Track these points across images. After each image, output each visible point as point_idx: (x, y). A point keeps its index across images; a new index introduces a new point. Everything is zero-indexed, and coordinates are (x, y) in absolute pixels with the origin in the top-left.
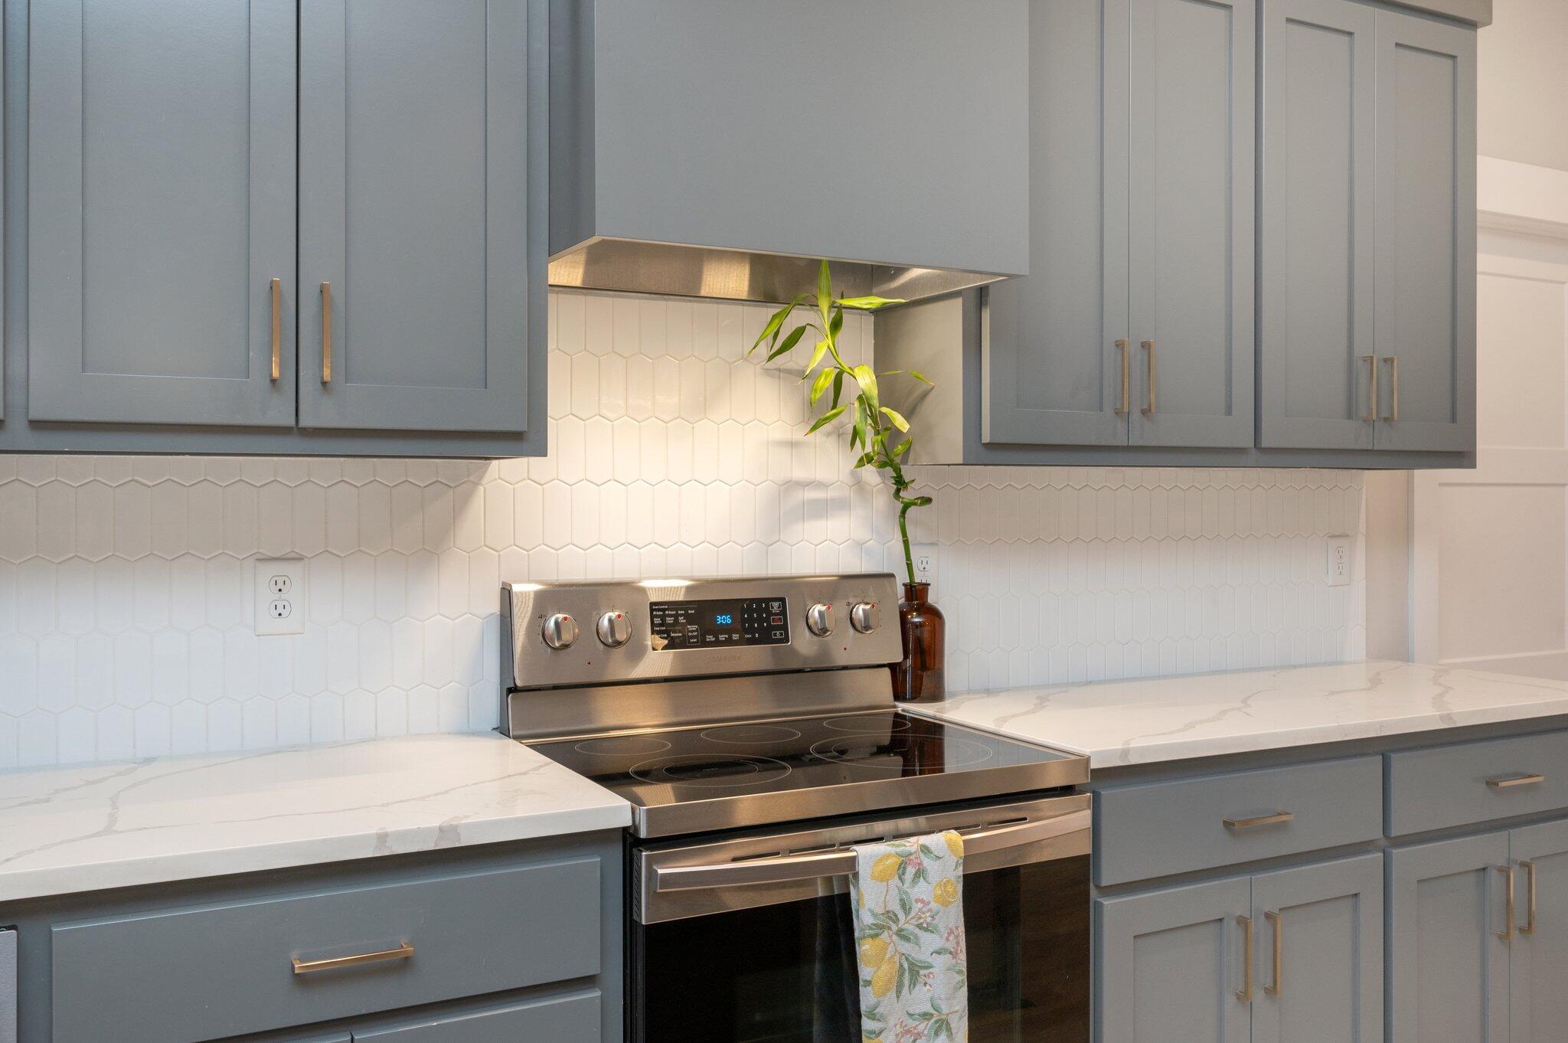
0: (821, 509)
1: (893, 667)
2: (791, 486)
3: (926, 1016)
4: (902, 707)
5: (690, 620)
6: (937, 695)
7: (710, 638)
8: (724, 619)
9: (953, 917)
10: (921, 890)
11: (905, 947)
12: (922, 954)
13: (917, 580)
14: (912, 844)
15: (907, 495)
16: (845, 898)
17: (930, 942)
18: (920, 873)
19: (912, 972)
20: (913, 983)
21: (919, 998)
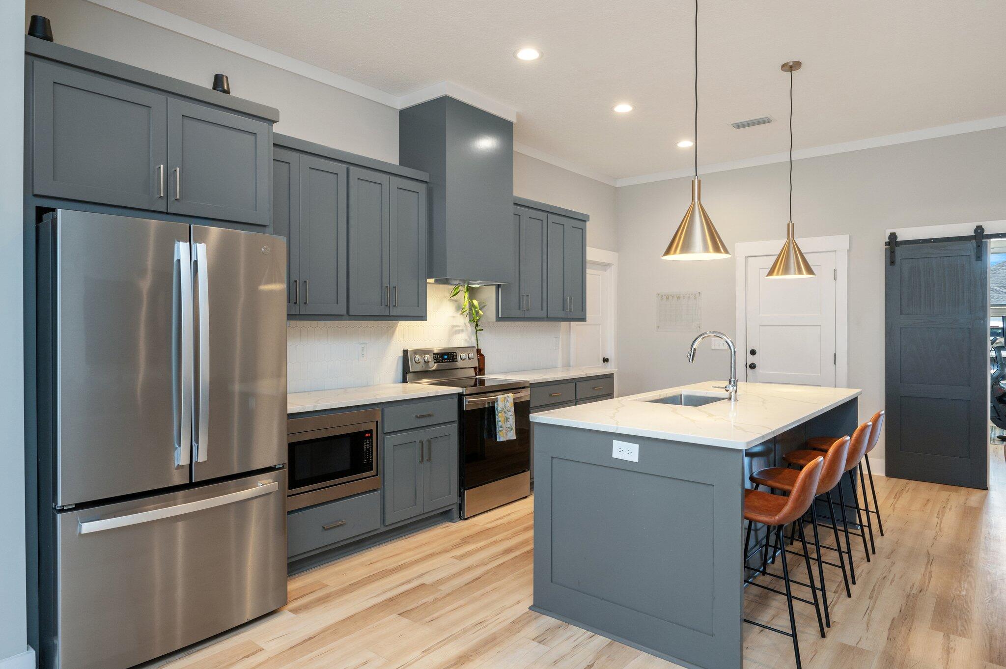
0: (459, 332)
1: (475, 368)
2: (454, 326)
3: (509, 428)
4: (478, 377)
5: (440, 357)
6: (484, 374)
7: (444, 361)
8: (446, 357)
9: (513, 409)
10: (508, 404)
11: (506, 415)
12: (508, 416)
13: (479, 348)
14: (506, 395)
15: (478, 328)
16: (494, 407)
17: (509, 414)
18: (507, 401)
19: (507, 419)
20: (507, 422)
21: (508, 425)
